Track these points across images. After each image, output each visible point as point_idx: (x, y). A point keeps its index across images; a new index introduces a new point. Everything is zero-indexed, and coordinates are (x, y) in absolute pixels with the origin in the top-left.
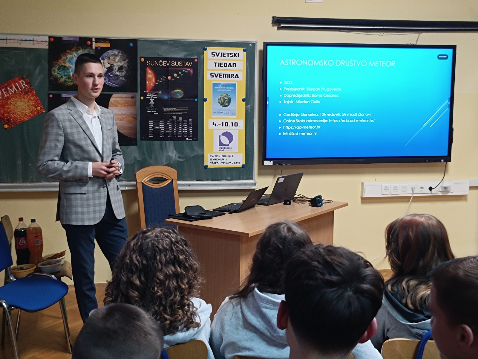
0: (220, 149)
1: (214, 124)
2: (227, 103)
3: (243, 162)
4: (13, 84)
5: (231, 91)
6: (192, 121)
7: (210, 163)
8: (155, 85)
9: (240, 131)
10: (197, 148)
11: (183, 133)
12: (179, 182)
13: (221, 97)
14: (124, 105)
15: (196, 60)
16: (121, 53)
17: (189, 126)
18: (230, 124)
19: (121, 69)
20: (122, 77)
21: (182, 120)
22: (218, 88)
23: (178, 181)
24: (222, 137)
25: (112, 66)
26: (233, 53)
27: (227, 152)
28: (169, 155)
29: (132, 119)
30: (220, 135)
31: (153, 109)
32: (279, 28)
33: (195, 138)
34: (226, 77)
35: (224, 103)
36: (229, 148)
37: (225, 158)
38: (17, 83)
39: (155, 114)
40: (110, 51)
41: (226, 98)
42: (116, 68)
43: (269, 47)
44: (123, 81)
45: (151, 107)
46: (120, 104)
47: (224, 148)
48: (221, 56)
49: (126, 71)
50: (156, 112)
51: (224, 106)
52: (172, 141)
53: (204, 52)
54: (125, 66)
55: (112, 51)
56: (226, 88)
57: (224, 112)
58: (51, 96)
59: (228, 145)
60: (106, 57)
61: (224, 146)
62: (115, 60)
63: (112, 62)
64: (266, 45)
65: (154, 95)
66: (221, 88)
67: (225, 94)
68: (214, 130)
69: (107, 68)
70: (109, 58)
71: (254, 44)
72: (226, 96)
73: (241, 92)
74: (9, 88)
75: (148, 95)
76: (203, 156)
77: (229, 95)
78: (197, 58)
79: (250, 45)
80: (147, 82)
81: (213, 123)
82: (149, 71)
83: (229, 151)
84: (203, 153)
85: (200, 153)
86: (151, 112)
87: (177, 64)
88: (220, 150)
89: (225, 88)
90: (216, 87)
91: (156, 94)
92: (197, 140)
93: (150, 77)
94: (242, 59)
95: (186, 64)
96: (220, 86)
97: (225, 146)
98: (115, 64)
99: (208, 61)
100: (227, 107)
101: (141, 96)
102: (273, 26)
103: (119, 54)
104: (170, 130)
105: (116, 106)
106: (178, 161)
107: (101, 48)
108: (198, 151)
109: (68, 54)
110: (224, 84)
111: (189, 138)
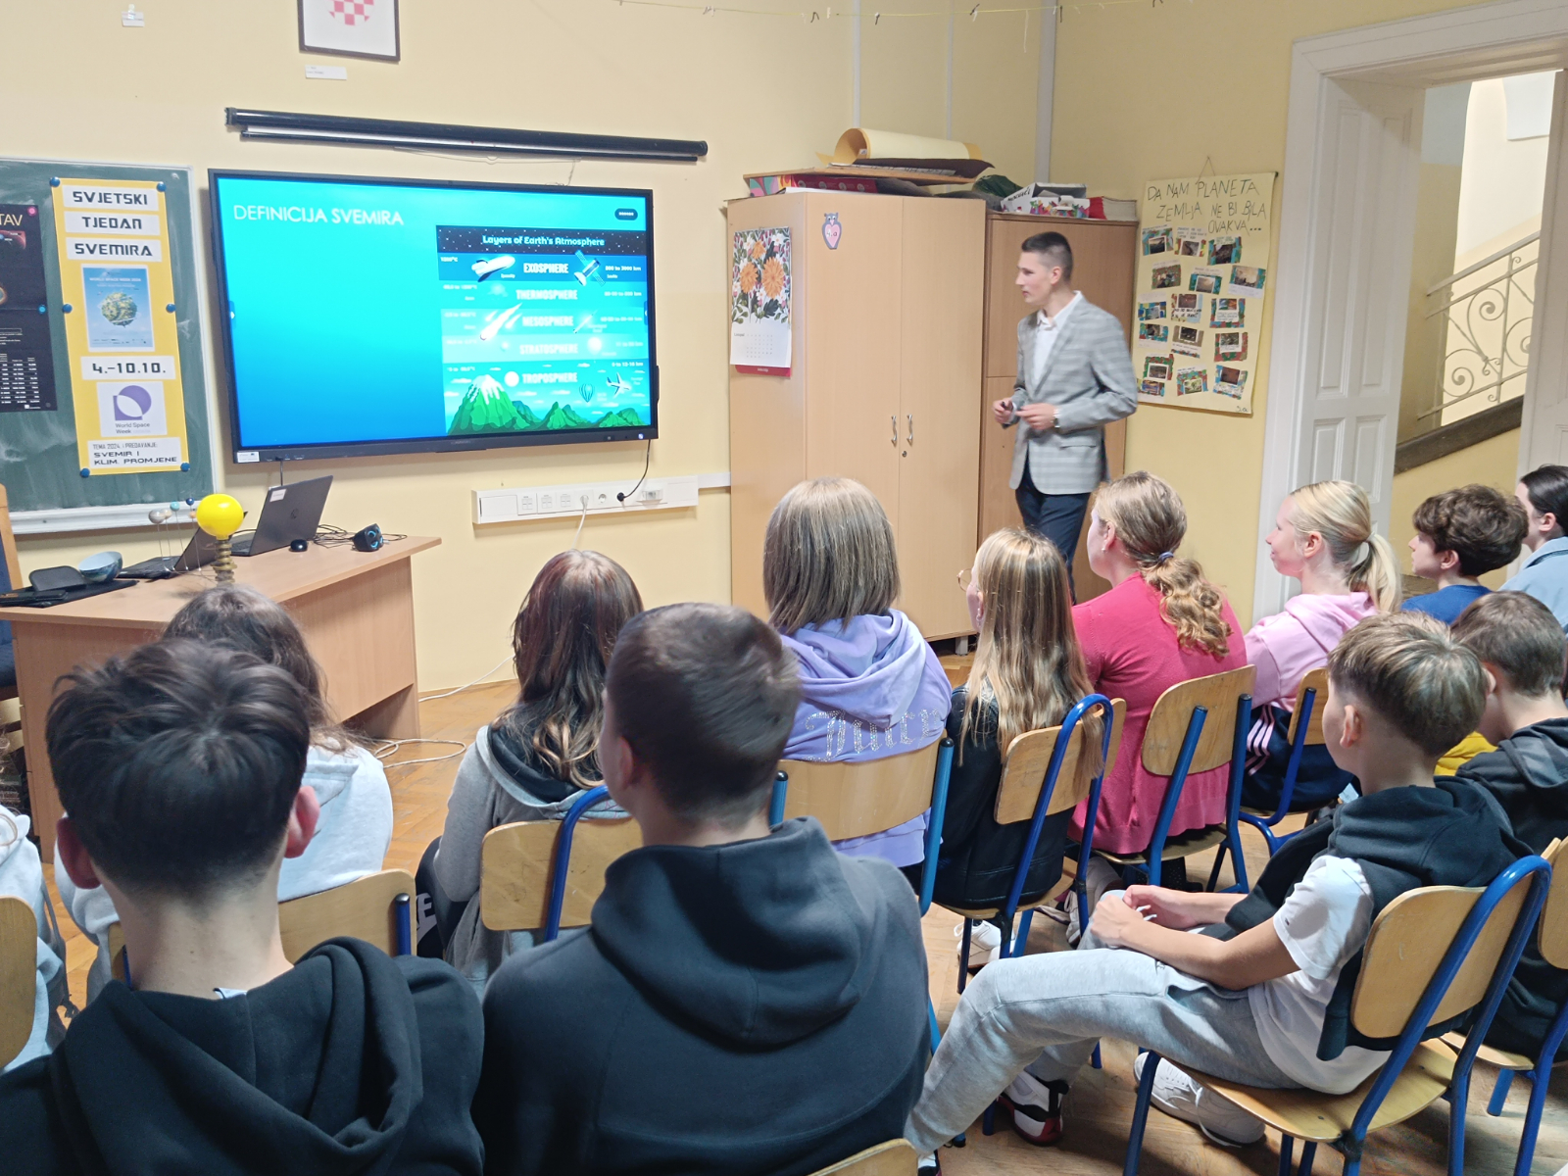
0: (119, 428)
1: (97, 368)
2: (126, 317)
3: (183, 458)
5: (133, 286)
6: (37, 362)
7: (96, 462)
9: (167, 384)
10: (56, 429)
11: (13, 393)
12: (14, 515)
13: (109, 301)
15: (32, 211)
17: (28, 374)
18: (139, 367)
21: (10, 360)
22: (98, 279)
23: (11, 511)
24: (122, 399)
26: (131, 195)
27: (136, 435)
30: (116, 393)
32: (245, 137)
33: (48, 405)
34: (117, 253)
35: (117, 316)
36: (142, 425)
37: (134, 451)
41: (122, 305)
43: (222, 182)
47: (128, 426)
48: (100, 201)
51: (120, 324)
53: (54, 189)
56: (121, 280)
57: (120, 339)
59: (140, 418)
61: (129, 422)
64: (215, 176)
66: (107, 279)
67: (120, 295)
68: (98, 383)
71: (183, 174)
72: (122, 300)
73: (161, 290)
76: (74, 448)
77: (129, 297)
78: (36, 204)
79: (175, 175)
81: (94, 365)
83: (142, 432)
84: (72, 441)
85: (66, 439)
88: (118, 432)
89: (117, 280)
90: (93, 278)
92: (54, 408)
94: (156, 209)
95: (6, 221)
96: (105, 274)
97: (132, 422)
99: (66, 213)
100: (126, 326)
102: (229, 130)
106: (8, 462)
108: (59, 435)
110: (113, 270)
111: (32, 405)
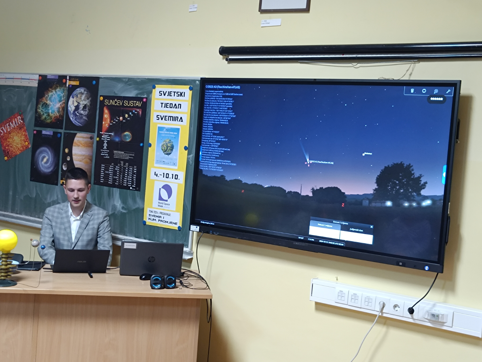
0: (159, 204)
1: (156, 174)
2: (169, 151)
3: (180, 224)
4: (13, 119)
5: (174, 136)
6: (137, 168)
7: (149, 219)
8: (110, 126)
9: (179, 185)
10: (138, 200)
11: (127, 181)
12: (120, 236)
13: (164, 143)
14: (84, 146)
15: (145, 100)
16: (87, 92)
17: (133, 173)
18: (170, 176)
19: (85, 107)
20: (85, 116)
21: (129, 167)
22: (162, 132)
24: (163, 190)
25: (79, 104)
26: (179, 92)
27: (165, 209)
28: (115, 205)
29: (88, 161)
30: (161, 187)
31: (106, 152)
32: (228, 60)
33: (138, 189)
34: (170, 120)
35: (166, 150)
36: (167, 204)
38: (16, 119)
39: (107, 157)
40: (78, 89)
41: (169, 145)
42: (81, 106)
44: (86, 120)
45: (104, 149)
46: (81, 144)
47: (162, 203)
48: (168, 96)
49: (89, 110)
50: (107, 155)
51: (167, 154)
52: (118, 189)
53: (153, 90)
54: (88, 105)
55: (80, 89)
57: (166, 161)
58: (35, 132)
59: (167, 201)
60: (75, 95)
62: (81, 99)
63: (79, 101)
65: (108, 136)
66: (166, 132)
67: (168, 140)
68: (155, 181)
69: (75, 107)
70: (77, 96)
72: (169, 143)
73: (184, 139)
74: (11, 123)
75: (103, 137)
76: (143, 209)
77: (172, 141)
78: (146, 97)
79: (197, 82)
80: (103, 123)
81: (155, 172)
82: (106, 111)
83: (167, 207)
84: (143, 207)
85: (141, 206)
86: (104, 154)
87: (129, 104)
88: (159, 206)
89: (169, 133)
90: (160, 131)
91: (110, 136)
92: (139, 190)
93: (106, 117)
94: (188, 99)
95: (137, 104)
96: (165, 130)
97: (164, 202)
98: (81, 103)
99: (155, 100)
100: (169, 155)
101: (98, 137)
103: (85, 92)
104: (118, 177)
105: (79, 146)
106: (122, 211)
107: (73, 86)
108: (139, 204)
109: (50, 92)
110: (168, 128)
111: (133, 188)
